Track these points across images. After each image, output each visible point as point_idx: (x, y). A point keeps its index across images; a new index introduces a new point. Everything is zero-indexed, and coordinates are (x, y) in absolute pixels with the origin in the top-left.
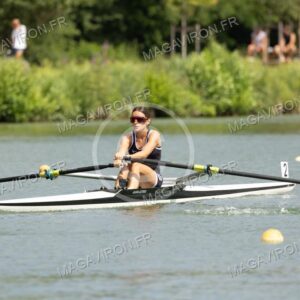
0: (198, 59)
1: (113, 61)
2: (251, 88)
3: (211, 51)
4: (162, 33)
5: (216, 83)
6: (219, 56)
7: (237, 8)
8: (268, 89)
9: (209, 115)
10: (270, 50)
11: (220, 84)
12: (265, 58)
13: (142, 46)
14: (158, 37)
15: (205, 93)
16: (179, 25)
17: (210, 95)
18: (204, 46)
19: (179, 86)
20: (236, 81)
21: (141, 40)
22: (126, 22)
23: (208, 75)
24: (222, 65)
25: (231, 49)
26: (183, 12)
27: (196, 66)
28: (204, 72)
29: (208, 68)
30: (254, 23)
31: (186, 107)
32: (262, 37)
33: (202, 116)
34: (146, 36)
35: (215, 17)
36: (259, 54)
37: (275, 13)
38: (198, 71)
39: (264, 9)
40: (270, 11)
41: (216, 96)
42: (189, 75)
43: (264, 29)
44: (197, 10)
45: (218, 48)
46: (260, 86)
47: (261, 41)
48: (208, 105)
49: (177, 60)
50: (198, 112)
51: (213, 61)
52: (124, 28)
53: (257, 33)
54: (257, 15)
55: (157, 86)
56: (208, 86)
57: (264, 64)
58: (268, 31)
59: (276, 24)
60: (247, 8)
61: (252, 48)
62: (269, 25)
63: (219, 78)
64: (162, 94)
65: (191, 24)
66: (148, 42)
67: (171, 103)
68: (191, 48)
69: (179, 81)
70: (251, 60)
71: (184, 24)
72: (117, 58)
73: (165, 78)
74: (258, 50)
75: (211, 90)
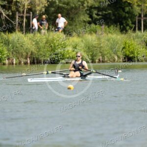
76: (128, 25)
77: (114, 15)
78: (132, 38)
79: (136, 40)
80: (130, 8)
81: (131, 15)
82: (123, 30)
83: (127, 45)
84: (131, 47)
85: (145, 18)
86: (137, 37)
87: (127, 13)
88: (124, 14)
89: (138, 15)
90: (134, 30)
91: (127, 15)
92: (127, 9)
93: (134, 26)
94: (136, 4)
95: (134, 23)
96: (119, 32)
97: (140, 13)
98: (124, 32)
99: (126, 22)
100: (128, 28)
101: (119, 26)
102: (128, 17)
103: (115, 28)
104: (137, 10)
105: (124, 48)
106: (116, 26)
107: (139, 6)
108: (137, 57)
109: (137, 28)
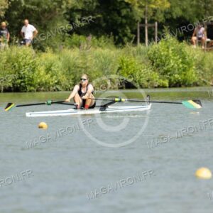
1: (96, 48)
2: (194, 67)
8: (207, 68)
9: (164, 87)
11: (172, 64)
13: (117, 37)
14: (128, 31)
15: (162, 71)
16: (143, 21)
17: (166, 72)
21: (116, 33)
25: (180, 39)
29: (163, 53)
31: (148, 81)
33: (159, 87)
34: (120, 30)
35: (169, 16)
41: (169, 73)
44: (155, 11)
52: (104, 25)
56: (164, 65)
64: (131, 72)
67: (138, 78)
71: (146, 22)
73: (133, 60)
75: (165, 68)
76: (125, 35)
77: (105, 20)
78: (131, 54)
79: (138, 57)
80: (129, 10)
81: (131, 20)
82: (119, 43)
83: (125, 64)
84: (130, 67)
85: (150, 25)
86: (140, 52)
87: (125, 17)
88: (119, 19)
89: (140, 20)
90: (135, 42)
91: (124, 21)
92: (124, 12)
93: (134, 36)
94: (137, 5)
95: (134, 32)
96: (113, 46)
97: (143, 17)
98: (121, 45)
99: (123, 31)
100: (125, 39)
101: (112, 37)
102: (126, 23)
103: (107, 39)
104: (138, 13)
105: (120, 68)
106: (109, 37)
107: (141, 7)
108: (139, 81)
109: (139, 40)
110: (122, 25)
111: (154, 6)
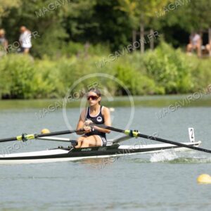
0: (152, 54)
1: (92, 56)
2: (189, 75)
3: (162, 49)
4: (127, 36)
5: (165, 71)
6: (167, 52)
7: (179, 18)
8: (202, 75)
9: (160, 94)
10: (203, 48)
11: (168, 71)
12: (200, 54)
13: (113, 45)
14: (124, 38)
15: (157, 78)
16: (139, 30)
17: (161, 80)
18: (156, 45)
19: (139, 73)
20: (179, 70)
21: (112, 41)
22: (101, 28)
23: (159, 65)
24: (169, 58)
25: (175, 47)
26: (141, 21)
27: (151, 59)
28: (156, 63)
29: (159, 60)
30: (191, 29)
31: (144, 88)
32: (197, 38)
33: (155, 94)
34: (116, 38)
35: (164, 24)
36: (195, 51)
37: (206, 22)
38: (152, 62)
39: (199, 18)
40: (203, 20)
41: (165, 80)
42: (146, 66)
43: (198, 33)
44: (151, 20)
45: (166, 46)
46: (196, 73)
47: (196, 42)
48: (160, 87)
49: (137, 55)
50: (152, 91)
51: (163, 55)
52: (100, 33)
53: (194, 36)
54: (193, 23)
55: (123, 74)
56: (159, 73)
57: (198, 57)
58: (201, 34)
59: (207, 30)
60: (186, 18)
61: (190, 46)
62: (202, 30)
63: (167, 68)
64: (127, 78)
65: (147, 29)
66: (117, 42)
67: (133, 85)
68: (147, 46)
69: (139, 70)
70: (190, 54)
71: (142, 29)
72: (96, 54)
73: (129, 67)
74: (194, 48)
75: (162, 76)
110: (118, 33)
111: (149, 14)
